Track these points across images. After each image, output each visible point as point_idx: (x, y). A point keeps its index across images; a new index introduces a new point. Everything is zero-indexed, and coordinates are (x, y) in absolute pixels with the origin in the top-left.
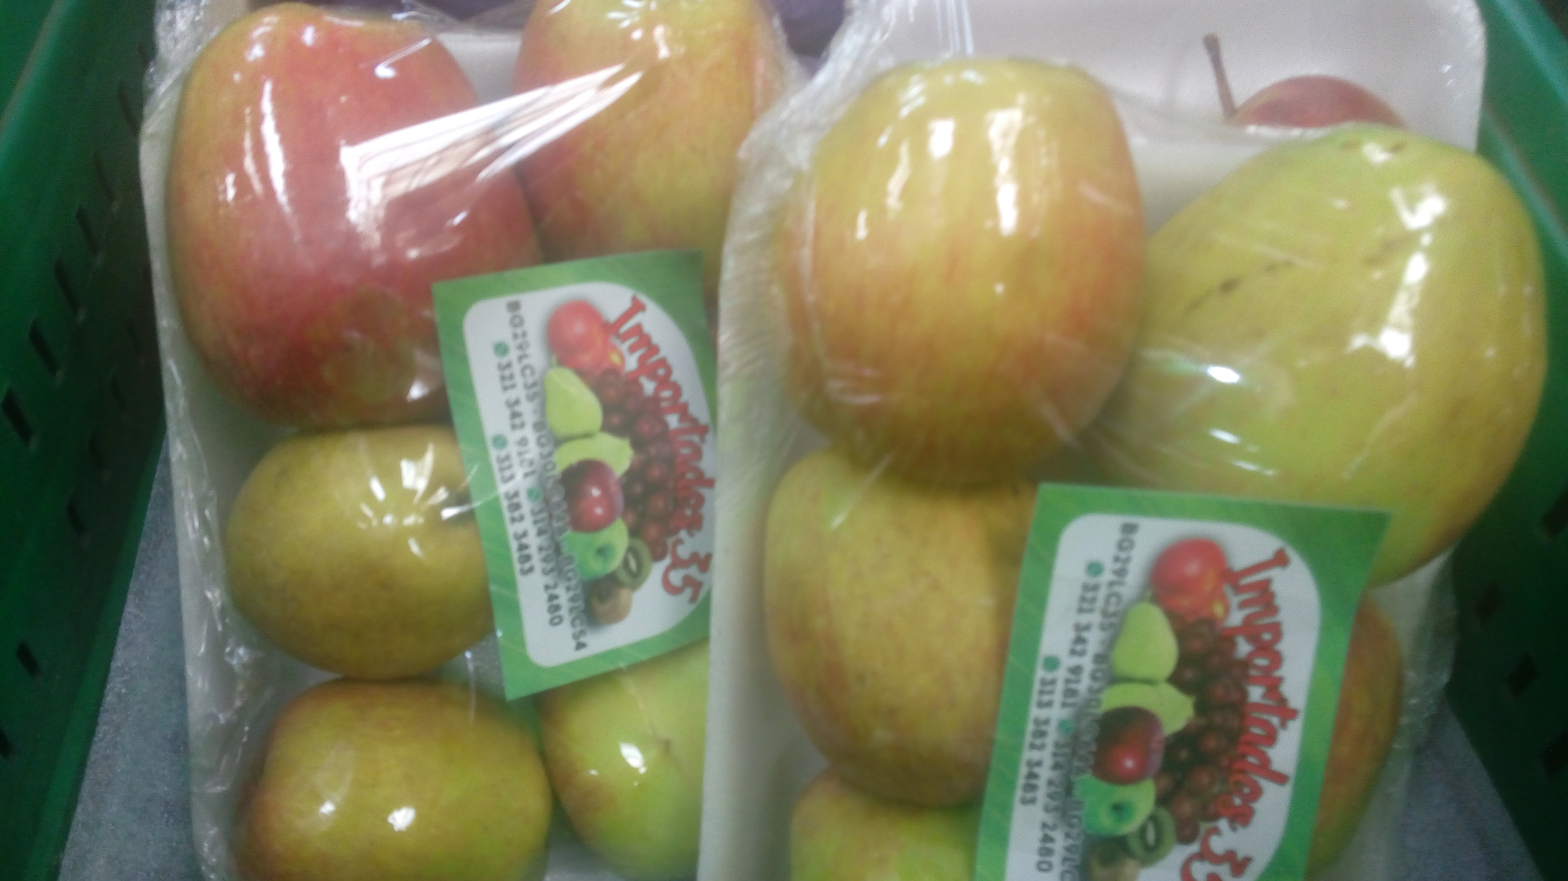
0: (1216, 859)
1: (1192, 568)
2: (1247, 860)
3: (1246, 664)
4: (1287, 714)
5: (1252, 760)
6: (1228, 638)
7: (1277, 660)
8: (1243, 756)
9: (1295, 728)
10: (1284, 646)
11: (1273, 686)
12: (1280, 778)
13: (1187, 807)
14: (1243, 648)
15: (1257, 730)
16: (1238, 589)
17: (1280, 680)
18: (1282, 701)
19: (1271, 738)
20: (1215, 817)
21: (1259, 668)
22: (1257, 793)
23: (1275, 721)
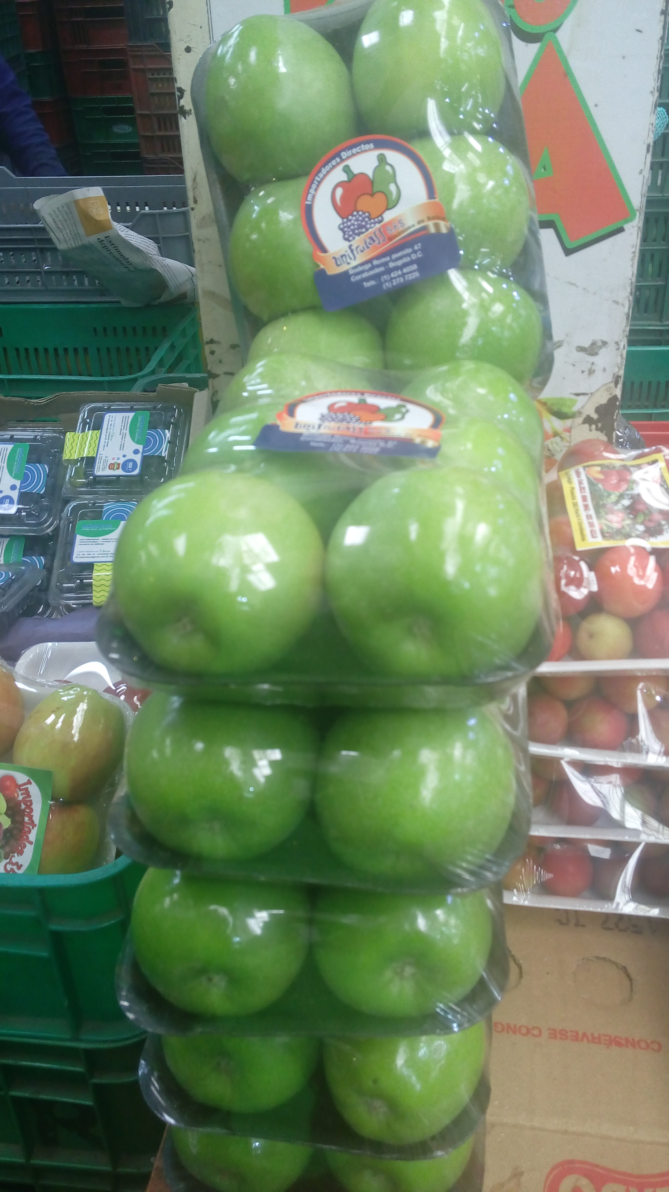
0: (13, 864)
1: (8, 783)
2: (21, 866)
3: (24, 810)
4: (34, 825)
5: (24, 837)
6: (19, 803)
7: (32, 810)
8: (23, 836)
9: (36, 829)
10: (33, 807)
11: (31, 818)
12: (31, 843)
13: (8, 849)
14: (23, 806)
15: (26, 829)
16: (20, 790)
17: (33, 816)
18: (33, 822)
19: (30, 832)
20: (14, 853)
21: (27, 812)
22: (25, 846)
23: (31, 827)
